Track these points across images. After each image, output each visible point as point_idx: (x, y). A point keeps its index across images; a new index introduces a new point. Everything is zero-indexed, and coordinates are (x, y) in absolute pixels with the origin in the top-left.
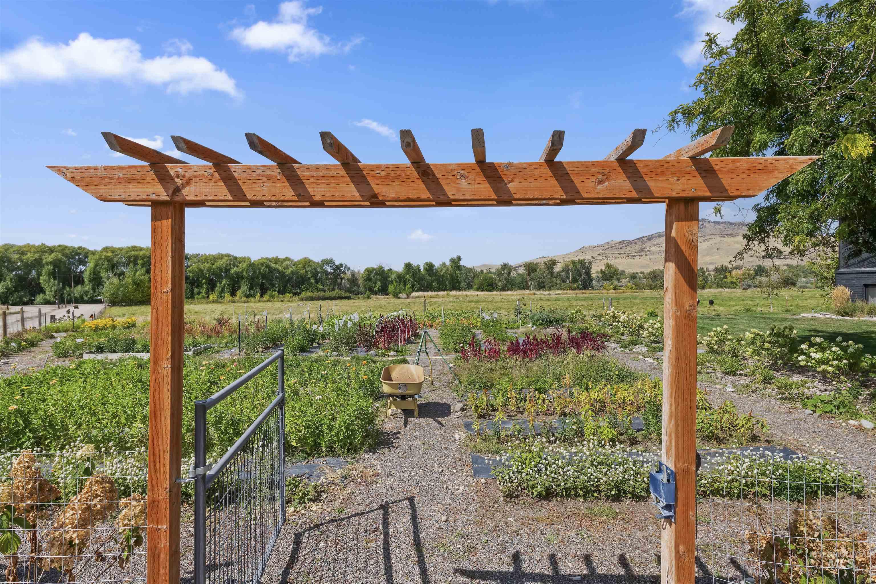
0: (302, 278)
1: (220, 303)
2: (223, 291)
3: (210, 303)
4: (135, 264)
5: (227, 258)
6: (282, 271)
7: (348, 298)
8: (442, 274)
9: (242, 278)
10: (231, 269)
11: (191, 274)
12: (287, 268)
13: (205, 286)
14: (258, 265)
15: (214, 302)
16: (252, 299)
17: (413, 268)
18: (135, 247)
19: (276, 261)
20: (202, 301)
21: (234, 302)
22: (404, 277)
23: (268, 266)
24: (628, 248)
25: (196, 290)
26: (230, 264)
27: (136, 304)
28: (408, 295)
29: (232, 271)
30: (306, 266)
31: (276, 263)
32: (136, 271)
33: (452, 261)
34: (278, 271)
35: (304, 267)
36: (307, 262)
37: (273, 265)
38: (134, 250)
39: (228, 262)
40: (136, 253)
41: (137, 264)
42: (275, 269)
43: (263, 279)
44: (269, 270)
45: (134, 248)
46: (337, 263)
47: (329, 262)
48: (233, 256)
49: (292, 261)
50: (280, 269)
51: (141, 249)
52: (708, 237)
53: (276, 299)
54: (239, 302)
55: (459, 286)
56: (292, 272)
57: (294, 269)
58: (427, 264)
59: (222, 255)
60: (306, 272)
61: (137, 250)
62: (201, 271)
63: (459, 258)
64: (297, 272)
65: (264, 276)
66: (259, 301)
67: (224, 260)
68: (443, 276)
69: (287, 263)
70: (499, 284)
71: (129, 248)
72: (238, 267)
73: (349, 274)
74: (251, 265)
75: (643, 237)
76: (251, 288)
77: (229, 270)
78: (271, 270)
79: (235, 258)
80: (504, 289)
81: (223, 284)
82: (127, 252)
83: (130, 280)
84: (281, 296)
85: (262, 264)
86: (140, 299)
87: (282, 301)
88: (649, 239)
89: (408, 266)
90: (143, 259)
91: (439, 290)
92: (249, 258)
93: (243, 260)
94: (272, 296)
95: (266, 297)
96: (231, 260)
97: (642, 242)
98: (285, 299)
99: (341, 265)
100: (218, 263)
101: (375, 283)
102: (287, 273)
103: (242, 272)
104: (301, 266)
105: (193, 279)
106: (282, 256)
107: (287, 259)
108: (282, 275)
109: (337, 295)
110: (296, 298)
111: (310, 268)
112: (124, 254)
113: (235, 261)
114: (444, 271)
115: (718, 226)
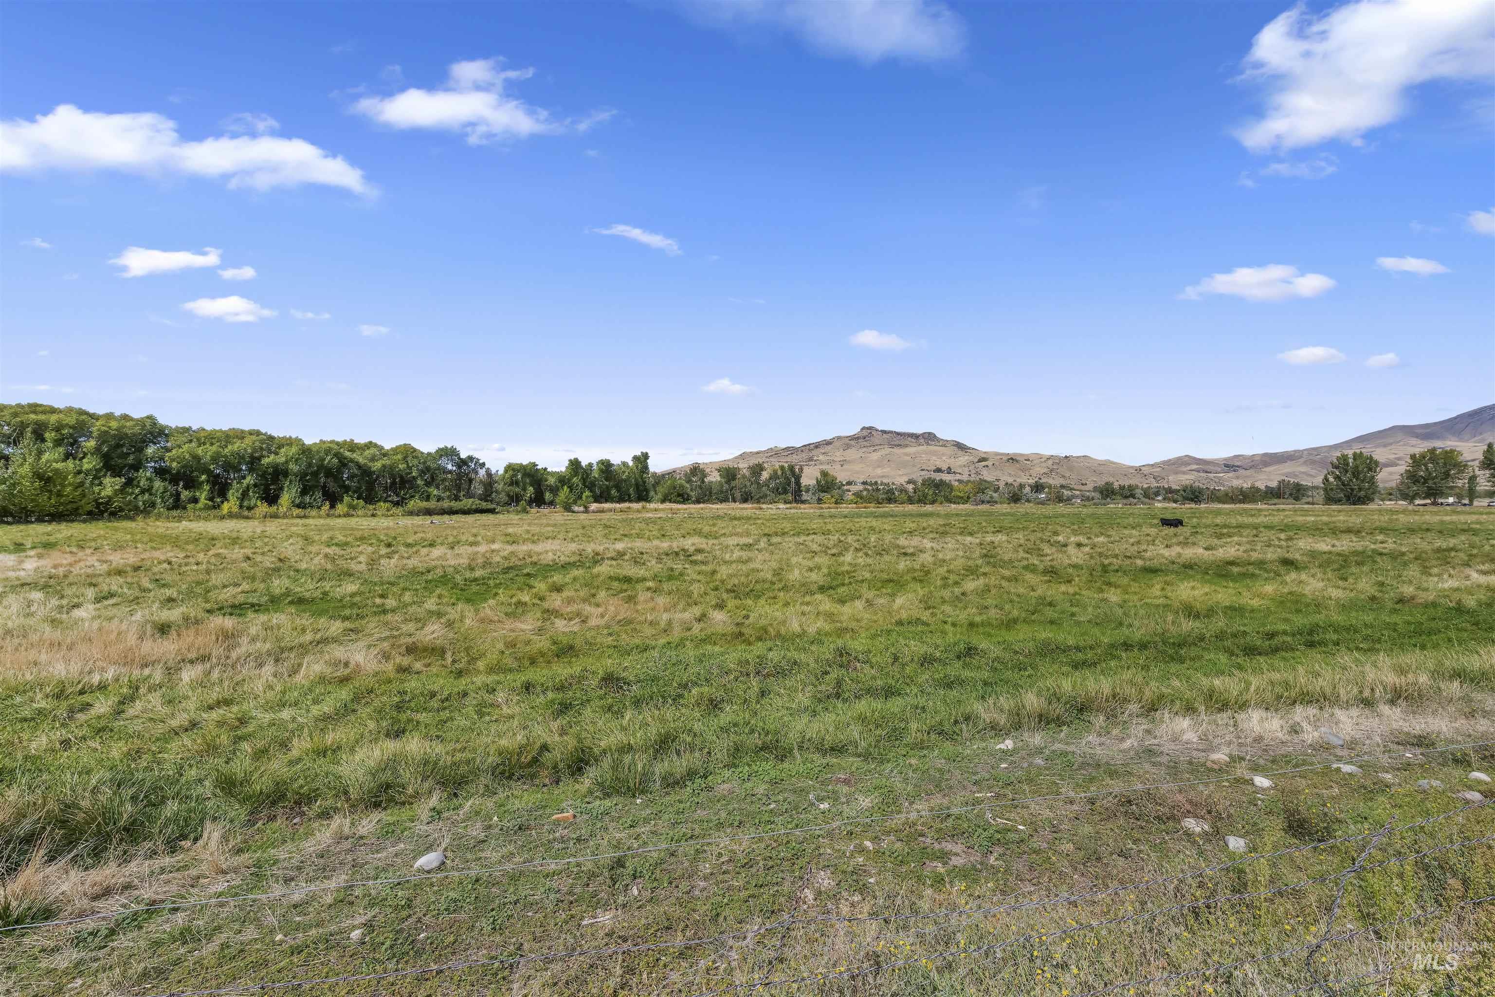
0: (401, 477)
1: (247, 518)
2: (245, 495)
3: (223, 518)
4: (39, 436)
5: (254, 437)
6: (365, 465)
7: (492, 511)
8: (624, 477)
9: (286, 474)
10: (264, 457)
11: (174, 464)
12: (373, 459)
13: (207, 487)
14: (318, 452)
15: (231, 516)
16: (314, 513)
17: (582, 467)
18: (36, 405)
19: (353, 447)
20: (204, 514)
21: (275, 516)
22: (569, 480)
23: (336, 455)
24: (794, 456)
25: (185, 494)
26: (261, 449)
27: (40, 520)
28: (586, 507)
29: (265, 461)
30: (409, 459)
31: (352, 450)
32: (40, 453)
33: (636, 459)
34: (358, 464)
35: (405, 458)
36: (408, 451)
37: (348, 454)
38: (35, 412)
39: (257, 444)
40: (42, 417)
41: (43, 440)
42: (352, 461)
43: (326, 477)
44: (340, 461)
45: (34, 408)
46: (463, 456)
47: (450, 453)
48: (265, 434)
49: (381, 448)
50: (361, 460)
51: (53, 411)
52: (876, 448)
53: (360, 513)
54: (285, 516)
55: (647, 495)
56: (384, 466)
57: (386, 461)
58: (602, 462)
59: (242, 431)
60: (409, 467)
61: (44, 412)
62: (196, 458)
63: (646, 456)
64: (392, 467)
65: (329, 473)
66: (328, 515)
67: (248, 441)
68: (625, 481)
69: (373, 451)
70: (693, 494)
71: (22, 407)
72: (276, 454)
73: (482, 472)
74: (306, 451)
75: (809, 445)
76: (304, 492)
77: (259, 459)
78: (344, 463)
79: (271, 438)
80: (698, 501)
81: (245, 485)
82: (15, 415)
83: (26, 469)
84: (371, 507)
85: (328, 451)
86: (52, 510)
87: (373, 515)
88: (817, 447)
89: (575, 464)
90: (58, 429)
91: (621, 500)
92: (298, 441)
93: (289, 442)
94: (353, 507)
95: (341, 508)
96: (262, 442)
97: (809, 450)
98: (379, 513)
99: (471, 458)
100: (236, 446)
101: (524, 489)
102: (375, 469)
103: (287, 462)
104: (399, 457)
105: (178, 472)
106: (360, 440)
107: (370, 445)
108: (365, 472)
109: (474, 507)
110: (399, 510)
111: (415, 462)
112: (8, 418)
113: (271, 443)
114: (627, 474)
115: (885, 436)
